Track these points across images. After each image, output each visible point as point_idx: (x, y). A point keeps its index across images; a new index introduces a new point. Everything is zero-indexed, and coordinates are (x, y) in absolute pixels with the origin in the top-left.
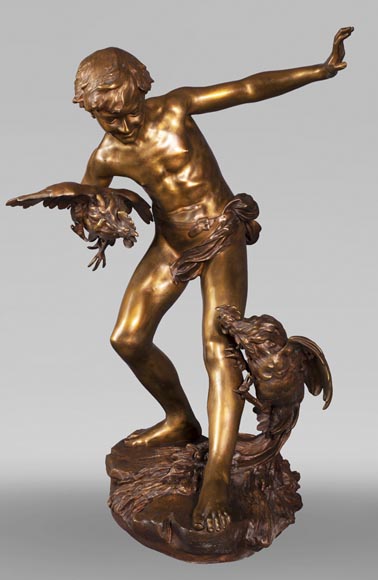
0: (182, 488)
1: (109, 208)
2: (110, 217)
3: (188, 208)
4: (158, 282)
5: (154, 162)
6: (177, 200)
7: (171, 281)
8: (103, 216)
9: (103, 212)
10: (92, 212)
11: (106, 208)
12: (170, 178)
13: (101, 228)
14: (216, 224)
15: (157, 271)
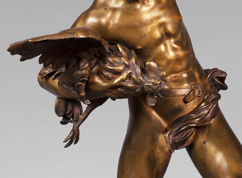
1: (133, 61)
2: (134, 70)
3: (178, 75)
4: (158, 150)
5: (155, 24)
6: (171, 65)
7: (167, 149)
8: (127, 67)
9: (127, 63)
10: (112, 64)
11: (129, 59)
12: (167, 42)
13: (123, 80)
14: (205, 91)
15: (154, 140)
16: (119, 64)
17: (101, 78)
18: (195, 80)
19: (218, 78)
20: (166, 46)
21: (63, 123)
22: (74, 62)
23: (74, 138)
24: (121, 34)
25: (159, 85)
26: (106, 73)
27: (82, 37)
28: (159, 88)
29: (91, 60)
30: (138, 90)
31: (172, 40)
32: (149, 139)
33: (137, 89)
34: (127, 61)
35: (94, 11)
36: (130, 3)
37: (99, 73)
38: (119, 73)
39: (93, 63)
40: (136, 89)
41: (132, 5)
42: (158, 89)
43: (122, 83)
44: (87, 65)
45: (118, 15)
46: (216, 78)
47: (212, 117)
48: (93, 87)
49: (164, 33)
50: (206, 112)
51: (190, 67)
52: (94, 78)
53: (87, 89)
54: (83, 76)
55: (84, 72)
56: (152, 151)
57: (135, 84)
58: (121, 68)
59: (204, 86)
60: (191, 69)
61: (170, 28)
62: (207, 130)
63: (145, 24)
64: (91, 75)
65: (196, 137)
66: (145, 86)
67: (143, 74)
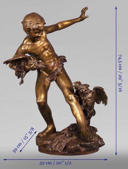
0: (74, 137)
1: (35, 61)
2: (36, 63)
3: (50, 60)
4: (46, 83)
5: (41, 47)
6: (47, 58)
7: (49, 82)
8: (34, 63)
10: (30, 62)
11: (34, 60)
12: (45, 52)
13: (33, 66)
14: (58, 64)
15: (45, 80)
16: (32, 62)
17: (27, 66)
18: (55, 61)
19: (63, 59)
20: (45, 53)
21: (18, 78)
22: (20, 62)
23: (22, 82)
26: (28, 65)
27: (21, 58)
29: (24, 61)
31: (47, 51)
32: (43, 80)
35: (23, 46)
36: (33, 43)
37: (27, 65)
39: (25, 62)
41: (34, 43)
42: (42, 67)
44: (23, 63)
45: (30, 46)
47: (61, 71)
48: (26, 68)
49: (44, 49)
50: (59, 70)
52: (25, 66)
53: (24, 69)
55: (23, 65)
56: (44, 83)
58: (32, 63)
59: (58, 62)
60: (54, 58)
61: (46, 47)
62: (60, 75)
63: (38, 48)
64: (25, 65)
65: (57, 78)
66: (39, 67)
67: (38, 64)
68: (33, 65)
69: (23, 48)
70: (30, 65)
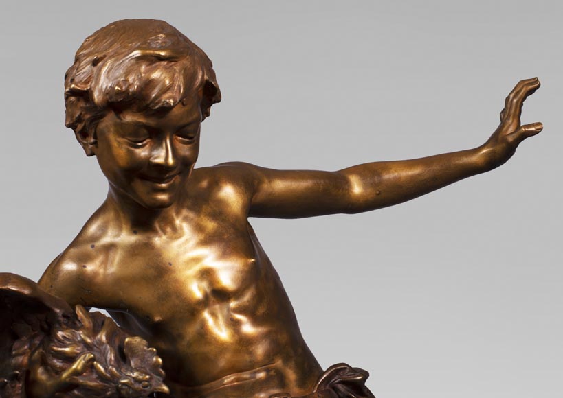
1: (103, 336)
2: (103, 354)
5: (191, 272)
8: (88, 347)
9: (89, 340)
10: (60, 342)
11: (95, 333)
12: (218, 308)
16: (73, 342)
19: (344, 382)
20: (215, 314)
24: (121, 293)
25: (146, 383)
28: (148, 389)
30: (109, 393)
31: (232, 307)
33: (106, 392)
34: (90, 337)
37: (44, 362)
38: (70, 359)
39: (36, 341)
40: (105, 390)
41: (140, 237)
42: (145, 391)
43: (75, 377)
44: (26, 347)
46: (339, 383)
49: (208, 291)
51: (273, 360)
52: (35, 372)
54: (18, 367)
55: (20, 359)
57: (102, 381)
58: (76, 349)
60: (278, 363)
61: (226, 281)
64: (31, 365)
66: (120, 386)
67: (122, 362)
68: (78, 365)
69: (69, 266)
70: (58, 364)
